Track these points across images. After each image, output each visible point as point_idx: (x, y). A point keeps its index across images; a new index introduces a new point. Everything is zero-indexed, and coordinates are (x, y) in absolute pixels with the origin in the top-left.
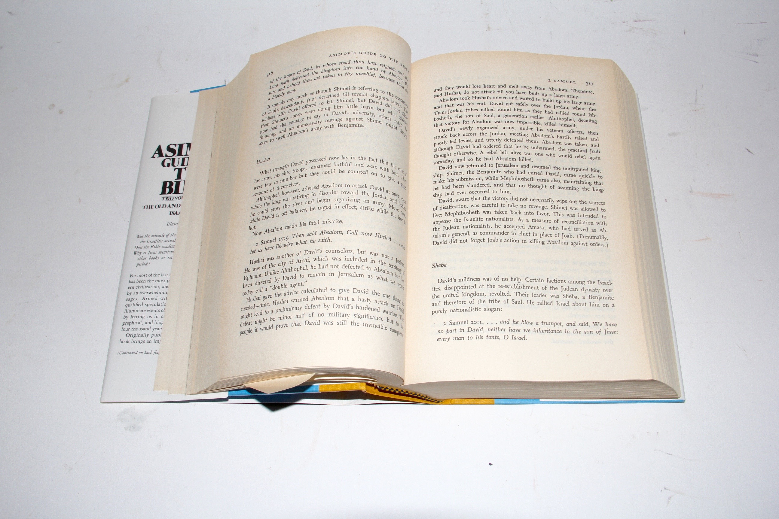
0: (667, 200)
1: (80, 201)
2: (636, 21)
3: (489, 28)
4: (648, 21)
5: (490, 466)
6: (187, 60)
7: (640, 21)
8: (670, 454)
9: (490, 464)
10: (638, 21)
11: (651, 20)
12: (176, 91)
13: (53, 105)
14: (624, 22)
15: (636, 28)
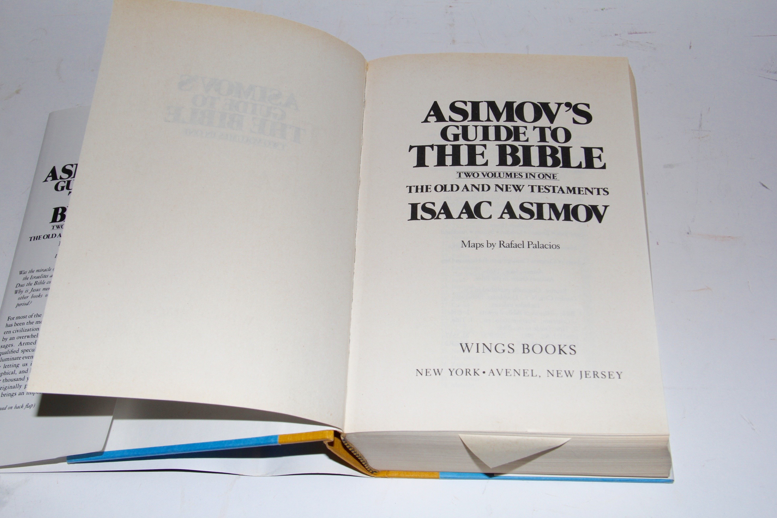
0: (659, 243)
4: (646, 33)
7: (636, 33)
11: (650, 33)
14: (616, 35)
15: (630, 41)
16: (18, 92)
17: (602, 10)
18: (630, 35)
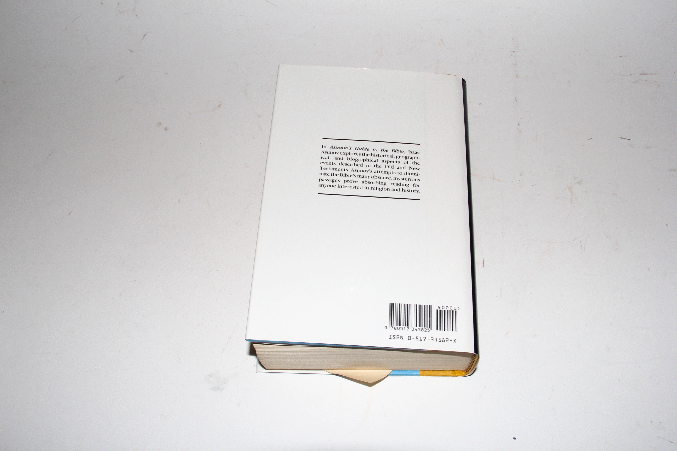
0: (668, 225)
1: (179, 201)
2: (641, 74)
3: (517, 76)
4: (652, 74)
5: (514, 439)
6: (268, 92)
7: (645, 74)
8: (671, 442)
9: (515, 439)
10: (643, 74)
11: (655, 74)
12: (259, 116)
13: (160, 123)
14: (631, 75)
15: (641, 80)
16: (219, 106)
17: (620, 57)
18: (641, 75)
